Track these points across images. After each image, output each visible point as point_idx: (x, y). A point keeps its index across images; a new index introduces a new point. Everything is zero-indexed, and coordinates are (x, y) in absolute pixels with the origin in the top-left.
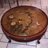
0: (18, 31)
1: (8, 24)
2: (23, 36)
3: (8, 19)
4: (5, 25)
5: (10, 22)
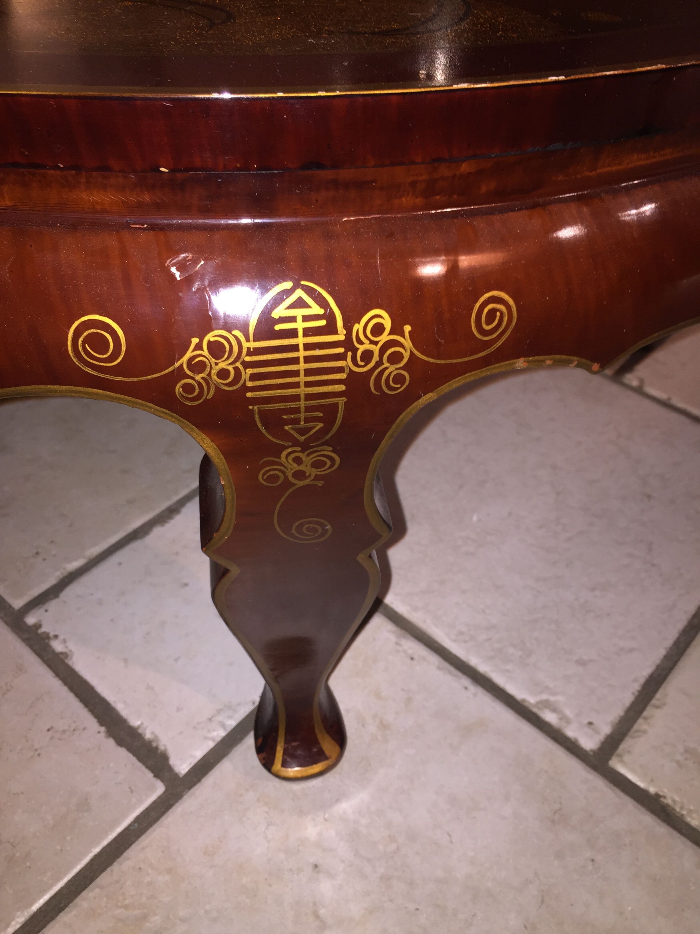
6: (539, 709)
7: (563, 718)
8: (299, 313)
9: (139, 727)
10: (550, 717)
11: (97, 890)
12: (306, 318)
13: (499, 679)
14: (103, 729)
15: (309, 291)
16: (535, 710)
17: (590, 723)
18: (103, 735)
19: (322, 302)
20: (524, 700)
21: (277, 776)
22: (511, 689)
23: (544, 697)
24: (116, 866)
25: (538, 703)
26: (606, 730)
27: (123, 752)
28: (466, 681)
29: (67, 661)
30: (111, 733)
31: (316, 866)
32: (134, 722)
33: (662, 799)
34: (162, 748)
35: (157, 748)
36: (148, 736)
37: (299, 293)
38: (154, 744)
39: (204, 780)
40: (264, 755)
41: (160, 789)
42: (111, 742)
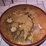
1: (7, 30)
3: (6, 24)
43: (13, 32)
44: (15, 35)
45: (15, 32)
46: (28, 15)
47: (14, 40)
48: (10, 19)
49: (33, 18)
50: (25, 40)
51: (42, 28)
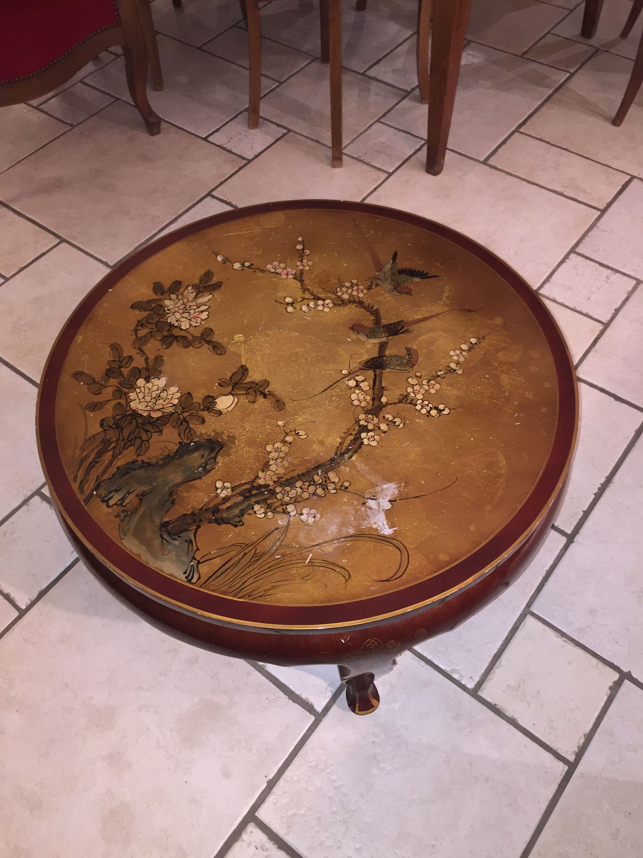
0: (142, 497)
1: (109, 373)
2: (154, 564)
3: (140, 324)
4: (78, 375)
5: (139, 362)
6: (451, 673)
7: (461, 676)
8: (372, 645)
9: (300, 694)
10: (456, 676)
11: (300, 758)
12: (374, 646)
13: (436, 662)
14: (286, 696)
15: (374, 640)
16: (450, 673)
17: (471, 677)
18: (287, 699)
19: (378, 642)
20: (445, 670)
21: (357, 714)
22: (441, 666)
23: (453, 667)
24: (304, 748)
25: (451, 670)
26: (477, 679)
27: (296, 705)
28: (423, 663)
29: (265, 668)
30: (290, 698)
31: (374, 742)
32: (298, 693)
33: (497, 706)
34: (310, 702)
35: (308, 703)
36: (304, 698)
37: (373, 641)
38: (307, 701)
39: (328, 713)
40: (351, 707)
41: (313, 718)
42: (291, 701)
43: (135, 414)
44: (129, 442)
45: (149, 420)
46: (383, 346)
47: (93, 476)
48: (206, 298)
49: (404, 398)
50: (164, 525)
51: (387, 531)
